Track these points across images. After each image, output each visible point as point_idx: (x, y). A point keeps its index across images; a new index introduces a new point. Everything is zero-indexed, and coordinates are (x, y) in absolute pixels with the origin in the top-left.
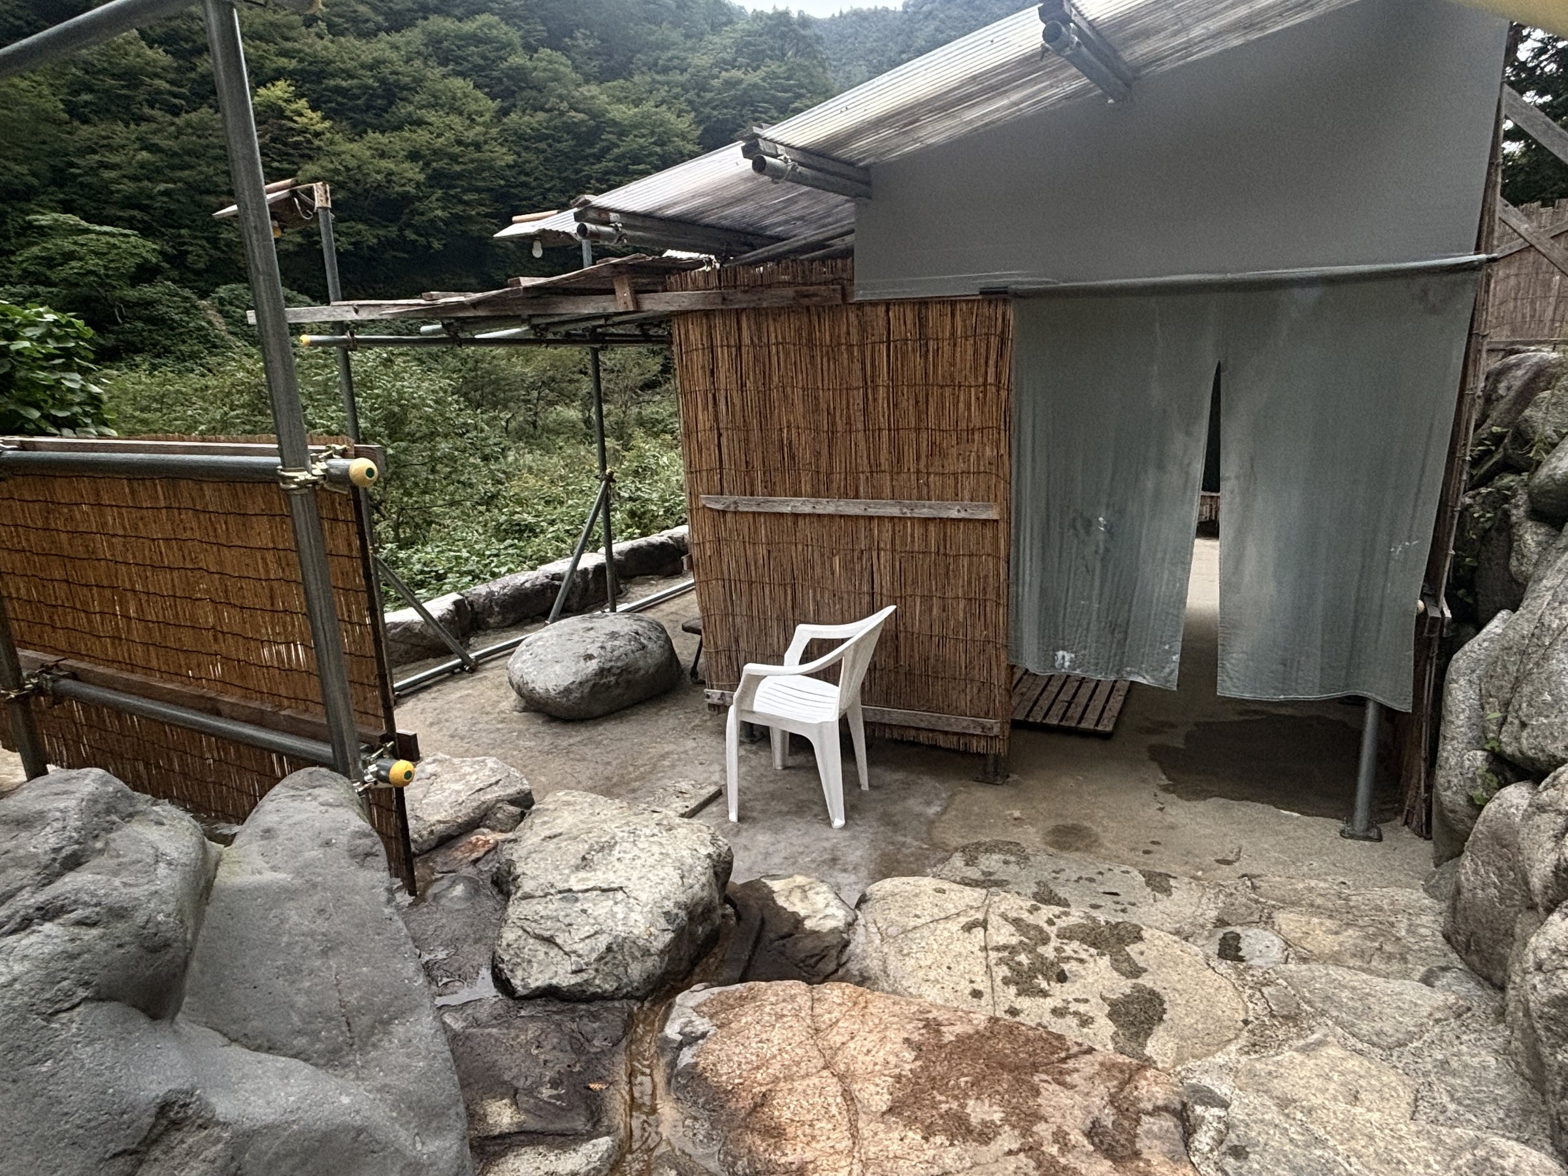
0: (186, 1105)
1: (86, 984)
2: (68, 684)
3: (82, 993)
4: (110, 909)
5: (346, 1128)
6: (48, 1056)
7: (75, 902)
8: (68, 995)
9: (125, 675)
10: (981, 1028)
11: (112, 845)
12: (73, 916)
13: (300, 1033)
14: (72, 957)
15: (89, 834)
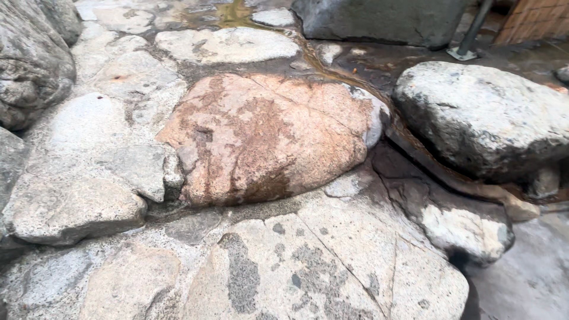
10: (276, 151)
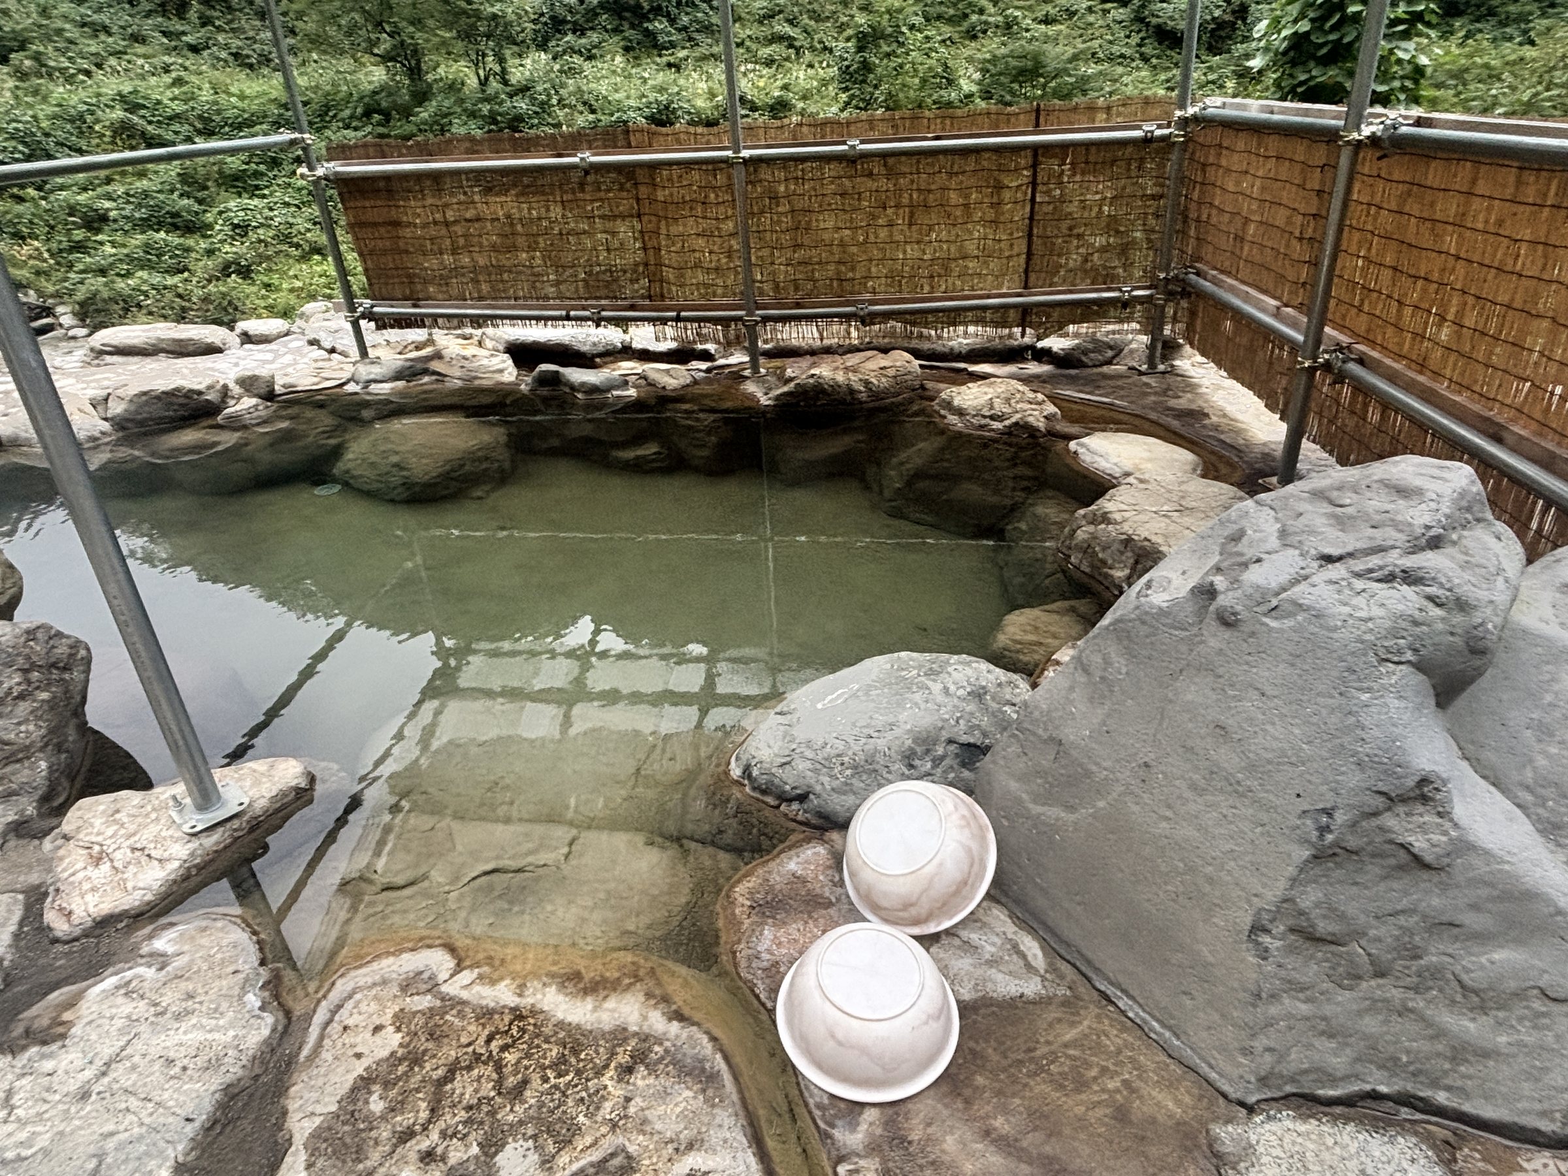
0: (1437, 789)
1: (1415, 650)
2: (1353, 367)
3: (1409, 656)
4: (1458, 599)
5: (1548, 901)
6: (1369, 690)
7: (1433, 579)
8: (1400, 652)
9: (1411, 374)
11: (1464, 541)
12: (1428, 589)
13: (1528, 788)
14: (1416, 623)
15: (1452, 525)
